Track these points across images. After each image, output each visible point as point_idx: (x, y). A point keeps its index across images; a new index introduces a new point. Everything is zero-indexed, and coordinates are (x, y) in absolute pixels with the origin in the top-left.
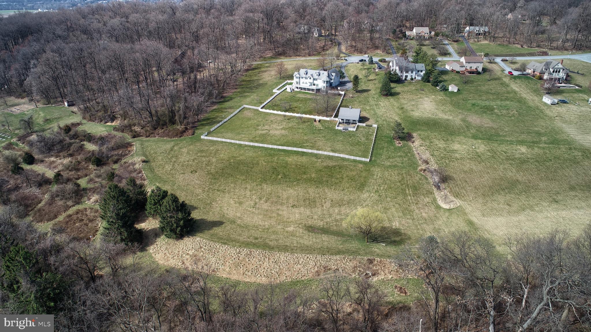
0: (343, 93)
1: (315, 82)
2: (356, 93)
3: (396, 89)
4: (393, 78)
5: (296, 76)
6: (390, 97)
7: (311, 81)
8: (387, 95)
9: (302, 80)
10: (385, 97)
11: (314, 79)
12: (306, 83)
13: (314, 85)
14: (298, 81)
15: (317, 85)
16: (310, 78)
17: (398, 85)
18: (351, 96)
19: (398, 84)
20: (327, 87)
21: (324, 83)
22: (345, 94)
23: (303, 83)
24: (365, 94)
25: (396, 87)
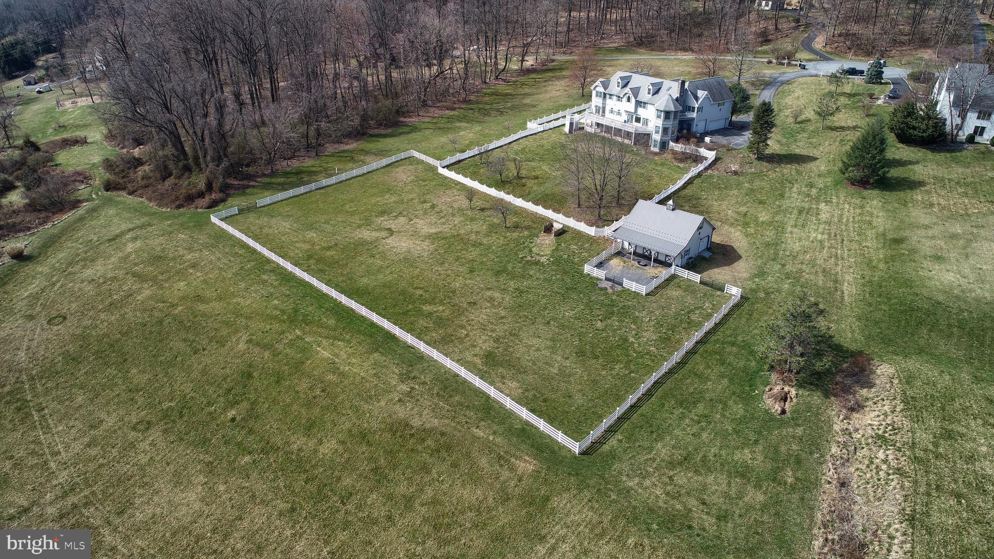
0: (711, 155)
1: (641, 112)
2: (756, 162)
3: (918, 168)
4: (914, 128)
5: (598, 89)
6: (875, 192)
7: (630, 107)
8: (863, 183)
9: (611, 103)
10: (852, 189)
11: (639, 104)
12: (619, 113)
13: (638, 120)
14: (601, 105)
15: (646, 122)
16: (629, 100)
17: (930, 155)
18: (734, 167)
19: (933, 150)
20: (665, 130)
21: (659, 117)
22: (717, 160)
23: (612, 111)
24: (788, 170)
25: (917, 162)
